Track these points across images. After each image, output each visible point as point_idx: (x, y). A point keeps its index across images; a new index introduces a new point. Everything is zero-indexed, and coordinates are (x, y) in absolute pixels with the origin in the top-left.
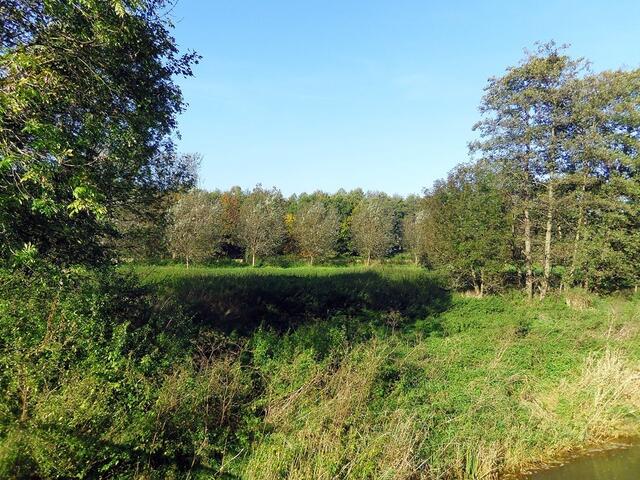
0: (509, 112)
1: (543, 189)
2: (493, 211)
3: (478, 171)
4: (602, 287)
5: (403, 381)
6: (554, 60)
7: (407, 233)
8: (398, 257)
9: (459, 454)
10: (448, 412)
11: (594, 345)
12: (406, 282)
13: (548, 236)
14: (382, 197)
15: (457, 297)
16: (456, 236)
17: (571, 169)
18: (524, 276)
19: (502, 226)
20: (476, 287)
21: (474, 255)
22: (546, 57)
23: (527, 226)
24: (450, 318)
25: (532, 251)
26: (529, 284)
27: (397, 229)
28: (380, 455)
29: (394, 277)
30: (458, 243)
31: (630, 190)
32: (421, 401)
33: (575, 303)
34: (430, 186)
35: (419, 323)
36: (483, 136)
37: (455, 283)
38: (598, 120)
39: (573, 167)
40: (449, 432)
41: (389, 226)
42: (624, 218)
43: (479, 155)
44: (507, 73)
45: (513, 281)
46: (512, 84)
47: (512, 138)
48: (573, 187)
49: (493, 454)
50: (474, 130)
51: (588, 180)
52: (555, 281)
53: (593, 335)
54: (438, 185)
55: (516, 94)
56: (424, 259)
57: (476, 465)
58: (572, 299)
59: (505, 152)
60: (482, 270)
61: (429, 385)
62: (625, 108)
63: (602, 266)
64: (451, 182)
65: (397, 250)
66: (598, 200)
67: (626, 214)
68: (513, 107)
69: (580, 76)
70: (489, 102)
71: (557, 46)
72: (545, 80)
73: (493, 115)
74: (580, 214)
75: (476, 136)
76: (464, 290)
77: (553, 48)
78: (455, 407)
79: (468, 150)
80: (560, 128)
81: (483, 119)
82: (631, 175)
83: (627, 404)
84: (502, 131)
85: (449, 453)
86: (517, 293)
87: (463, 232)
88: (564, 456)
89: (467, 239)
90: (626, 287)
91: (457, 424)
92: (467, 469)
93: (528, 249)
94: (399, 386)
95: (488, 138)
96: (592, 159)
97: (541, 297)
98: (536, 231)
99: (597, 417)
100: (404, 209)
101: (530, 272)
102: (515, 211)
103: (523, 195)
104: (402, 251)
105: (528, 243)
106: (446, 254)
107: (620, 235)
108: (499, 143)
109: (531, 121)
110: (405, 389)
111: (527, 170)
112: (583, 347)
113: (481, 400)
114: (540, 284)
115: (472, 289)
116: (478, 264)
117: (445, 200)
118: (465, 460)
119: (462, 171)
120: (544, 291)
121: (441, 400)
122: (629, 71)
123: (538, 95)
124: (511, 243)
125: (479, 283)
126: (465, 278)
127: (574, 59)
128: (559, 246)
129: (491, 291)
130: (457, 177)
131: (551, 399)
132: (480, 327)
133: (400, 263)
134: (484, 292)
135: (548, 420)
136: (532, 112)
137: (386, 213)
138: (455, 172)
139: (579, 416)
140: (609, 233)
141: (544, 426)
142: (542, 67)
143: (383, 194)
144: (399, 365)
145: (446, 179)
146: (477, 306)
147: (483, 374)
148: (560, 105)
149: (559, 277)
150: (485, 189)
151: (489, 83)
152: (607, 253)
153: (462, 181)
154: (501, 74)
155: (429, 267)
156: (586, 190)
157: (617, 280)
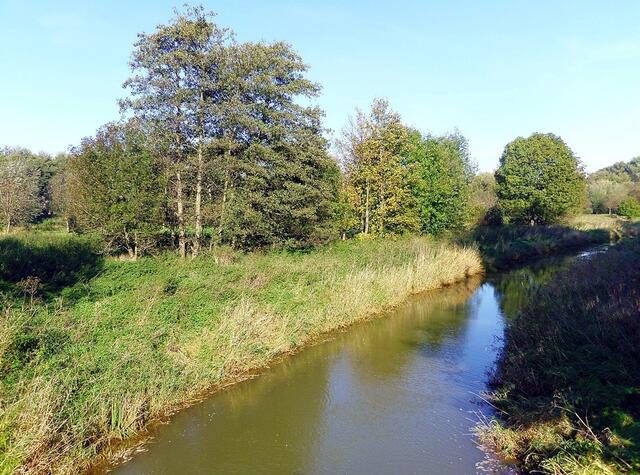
0: (160, 72)
1: (194, 152)
2: (144, 172)
3: (130, 130)
4: (246, 244)
5: (43, 348)
6: (202, 24)
7: (55, 196)
8: (46, 222)
9: (103, 409)
10: (92, 372)
11: (233, 295)
12: (52, 249)
13: (198, 197)
14: (24, 155)
15: (110, 261)
16: (107, 199)
17: (219, 135)
18: (177, 237)
19: (155, 188)
20: (130, 250)
21: (126, 217)
22: (195, 20)
23: (180, 187)
24: (100, 283)
25: (184, 212)
26: (182, 244)
27: (44, 192)
28: (15, 426)
29: (39, 245)
30: (110, 205)
31: (266, 156)
32: (63, 365)
33: (222, 260)
34: (78, 144)
35: (67, 291)
36: (133, 94)
37: (107, 247)
38: (241, 89)
39: (221, 131)
40: (93, 390)
41: (34, 187)
42: (262, 181)
43: (130, 113)
44: (157, 31)
45: (166, 243)
46: (163, 43)
47: (163, 99)
48: (221, 151)
49: (138, 404)
50: (125, 87)
51: (232, 145)
52: (205, 240)
53: (232, 286)
54: (86, 143)
55: (167, 55)
56: (72, 222)
57: (121, 417)
58: (219, 256)
59: (157, 113)
60: (136, 232)
61: (73, 350)
62: (263, 81)
63: (245, 225)
64: (101, 141)
65: (45, 215)
66: (241, 164)
67: (265, 178)
68: (165, 67)
69: (227, 44)
70: (140, 59)
71: (206, 11)
72: (193, 44)
73: (144, 73)
74: (226, 177)
75: (126, 94)
76: (118, 254)
77: (201, 13)
78: (100, 366)
79: (119, 108)
80: (207, 94)
81: (133, 77)
82: (269, 142)
83: (256, 342)
84: (153, 91)
85: (95, 410)
86: (170, 254)
87: (115, 193)
88: (203, 394)
89: (119, 200)
90: (266, 244)
91: (102, 382)
92: (113, 422)
93: (180, 211)
94: (39, 354)
95: (139, 96)
96: (237, 126)
97: (194, 257)
98: (188, 193)
99: (231, 357)
100: (53, 169)
101: (182, 234)
102: (168, 174)
103: (175, 157)
104: (50, 217)
105: (180, 204)
106: (97, 217)
107: (258, 197)
108: (151, 103)
109: (181, 83)
110: (46, 356)
111: (179, 132)
112: (223, 298)
113: (126, 356)
114: (192, 245)
115: (126, 252)
116: (129, 226)
117: (94, 160)
118: (110, 414)
119: (113, 129)
120: (195, 251)
121: (86, 361)
122: (267, 45)
123: (187, 58)
124: (165, 205)
125: (133, 246)
126: (118, 241)
127: (220, 28)
128: (207, 208)
129: (145, 253)
130: (107, 136)
131: (194, 348)
132: (131, 288)
133: (48, 229)
134: (138, 255)
135: (191, 366)
136: (182, 74)
137: (29, 173)
138: (105, 130)
139: (218, 357)
140: (250, 194)
141: (186, 372)
142: (191, 30)
143: (25, 150)
144: (38, 333)
145: (94, 138)
146: (131, 269)
147: (130, 332)
148: (208, 70)
149: (208, 237)
150: (137, 150)
151: (139, 39)
152: (250, 213)
153: (112, 140)
154: (152, 31)
155: (79, 231)
156: (232, 154)
157: (258, 237)
